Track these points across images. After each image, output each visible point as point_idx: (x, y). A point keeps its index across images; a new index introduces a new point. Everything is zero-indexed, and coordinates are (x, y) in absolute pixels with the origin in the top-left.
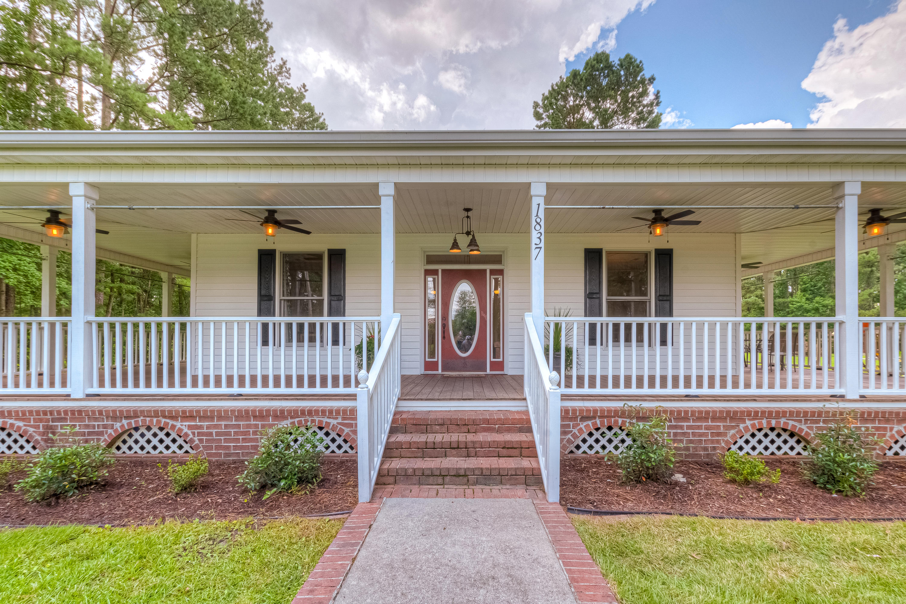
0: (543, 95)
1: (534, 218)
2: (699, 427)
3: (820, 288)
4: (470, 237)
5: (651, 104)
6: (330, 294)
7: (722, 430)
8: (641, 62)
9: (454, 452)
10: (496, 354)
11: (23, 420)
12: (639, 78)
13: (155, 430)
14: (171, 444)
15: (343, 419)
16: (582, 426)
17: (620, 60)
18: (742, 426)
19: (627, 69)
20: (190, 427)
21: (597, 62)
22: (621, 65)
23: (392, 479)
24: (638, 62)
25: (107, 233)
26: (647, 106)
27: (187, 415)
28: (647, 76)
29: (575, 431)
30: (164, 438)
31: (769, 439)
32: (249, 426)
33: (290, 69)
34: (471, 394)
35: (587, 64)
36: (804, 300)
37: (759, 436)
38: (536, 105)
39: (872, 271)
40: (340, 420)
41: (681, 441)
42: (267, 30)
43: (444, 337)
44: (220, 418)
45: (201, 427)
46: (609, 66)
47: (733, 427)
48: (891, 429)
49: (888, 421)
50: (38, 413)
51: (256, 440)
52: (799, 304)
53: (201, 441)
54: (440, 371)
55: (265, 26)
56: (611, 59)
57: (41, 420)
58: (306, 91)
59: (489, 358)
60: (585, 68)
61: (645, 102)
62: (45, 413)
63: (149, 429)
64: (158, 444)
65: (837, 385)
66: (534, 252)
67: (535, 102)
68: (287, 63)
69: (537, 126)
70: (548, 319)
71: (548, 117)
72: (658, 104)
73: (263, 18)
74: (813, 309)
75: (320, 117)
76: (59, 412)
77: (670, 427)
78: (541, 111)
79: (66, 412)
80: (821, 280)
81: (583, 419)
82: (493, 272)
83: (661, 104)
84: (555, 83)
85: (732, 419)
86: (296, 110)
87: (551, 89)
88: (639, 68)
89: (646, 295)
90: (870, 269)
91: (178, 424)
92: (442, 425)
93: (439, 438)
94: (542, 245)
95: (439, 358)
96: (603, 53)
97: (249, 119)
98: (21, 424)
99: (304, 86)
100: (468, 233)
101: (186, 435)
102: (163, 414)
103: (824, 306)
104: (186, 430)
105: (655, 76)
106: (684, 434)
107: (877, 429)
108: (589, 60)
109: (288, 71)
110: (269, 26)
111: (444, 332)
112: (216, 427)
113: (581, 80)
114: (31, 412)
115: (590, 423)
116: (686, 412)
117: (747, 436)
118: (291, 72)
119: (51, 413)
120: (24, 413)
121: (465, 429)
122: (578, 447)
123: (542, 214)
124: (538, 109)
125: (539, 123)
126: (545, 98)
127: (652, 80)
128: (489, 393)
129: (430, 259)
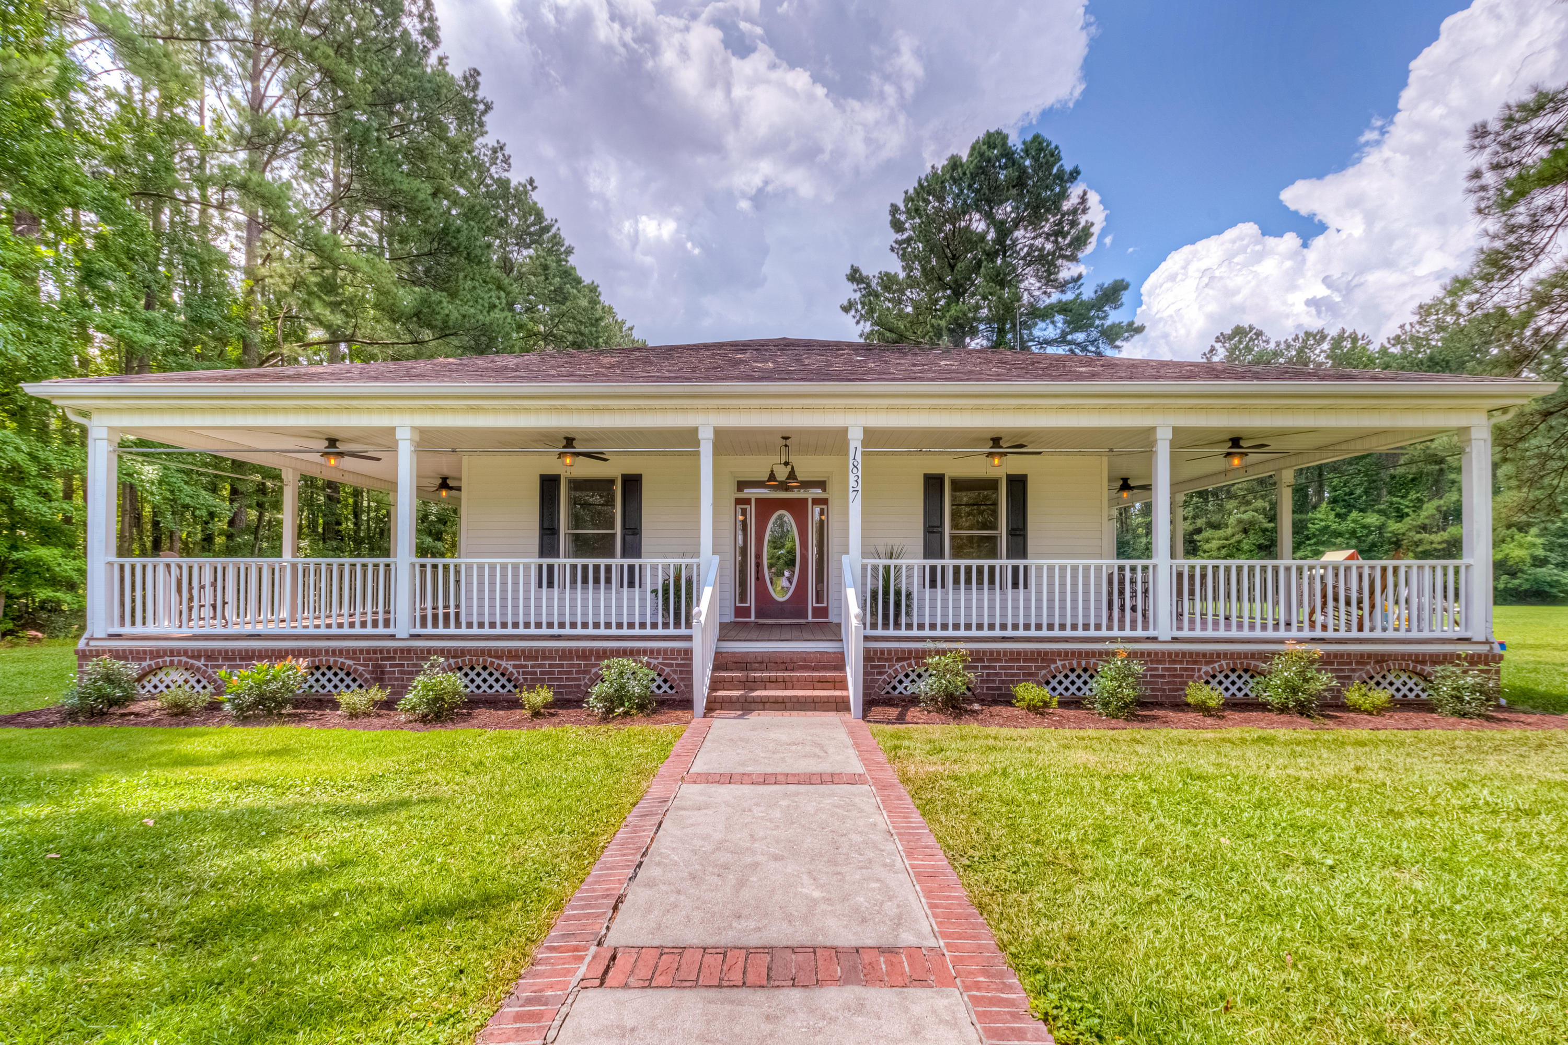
0: (906, 192)
1: (851, 462)
2: (1011, 668)
3: (1360, 497)
4: (789, 468)
5: (1074, 211)
6: (624, 527)
7: (1033, 670)
8: (1057, 147)
9: (773, 685)
10: (819, 598)
11: (353, 659)
12: (1055, 171)
13: (478, 669)
14: (494, 684)
15: (664, 659)
16: (897, 667)
17: (1024, 143)
18: (1053, 666)
19: (1036, 159)
20: (515, 666)
21: (989, 147)
22: (1027, 151)
23: (718, 705)
24: (1053, 146)
25: (378, 459)
26: (1068, 213)
27: (512, 654)
28: (1068, 168)
29: (891, 671)
30: (488, 677)
31: (1082, 680)
32: (572, 666)
33: (510, 157)
34: (789, 637)
35: (973, 148)
36: (1332, 516)
37: (1073, 677)
38: (894, 209)
39: (1441, 470)
40: (660, 660)
41: (994, 681)
42: (485, 112)
43: (757, 578)
44: (544, 658)
45: (525, 666)
46: (1008, 154)
47: (1044, 668)
48: (1199, 670)
49: (1195, 662)
50: (368, 651)
51: (579, 679)
52: (1323, 524)
53: (525, 679)
54: (753, 618)
55: (481, 107)
56: (1010, 143)
57: (370, 659)
58: (534, 188)
59: (811, 602)
60: (971, 155)
61: (1065, 208)
62: (375, 652)
63: (472, 668)
64: (481, 684)
65: (1151, 626)
66: (852, 495)
67: (892, 205)
68: (506, 148)
69: (896, 242)
70: (865, 561)
71: (913, 229)
72: (1084, 211)
73: (480, 94)
74: (1347, 531)
75: (552, 226)
76: (388, 651)
77: (983, 667)
78: (903, 218)
79: (395, 651)
80: (1361, 484)
81: (899, 660)
82: (816, 501)
83: (1090, 211)
84: (923, 177)
85: (1043, 660)
86: (514, 214)
87: (916, 185)
88: (1055, 156)
89: (996, 529)
90: (1437, 467)
91: (503, 663)
92: (761, 663)
93: (758, 674)
94: (859, 488)
95: (751, 602)
96: (999, 133)
97: (465, 255)
98: (351, 662)
99: (531, 181)
100: (786, 464)
101: (512, 673)
102: (489, 652)
103: (1364, 527)
104: (511, 669)
105: (1081, 168)
106: (997, 674)
107: (1186, 669)
108: (977, 142)
109: (506, 160)
110: (488, 107)
111: (757, 572)
112: (540, 666)
113: (964, 174)
114: (361, 651)
115: (905, 663)
116: (998, 653)
117: (1060, 677)
118: (511, 161)
119: (381, 652)
120: (354, 652)
121: (783, 666)
122: (894, 688)
123: (859, 457)
124: (898, 216)
125: (899, 237)
126: (908, 199)
127: (1075, 174)
128: (806, 636)
129: (742, 485)
